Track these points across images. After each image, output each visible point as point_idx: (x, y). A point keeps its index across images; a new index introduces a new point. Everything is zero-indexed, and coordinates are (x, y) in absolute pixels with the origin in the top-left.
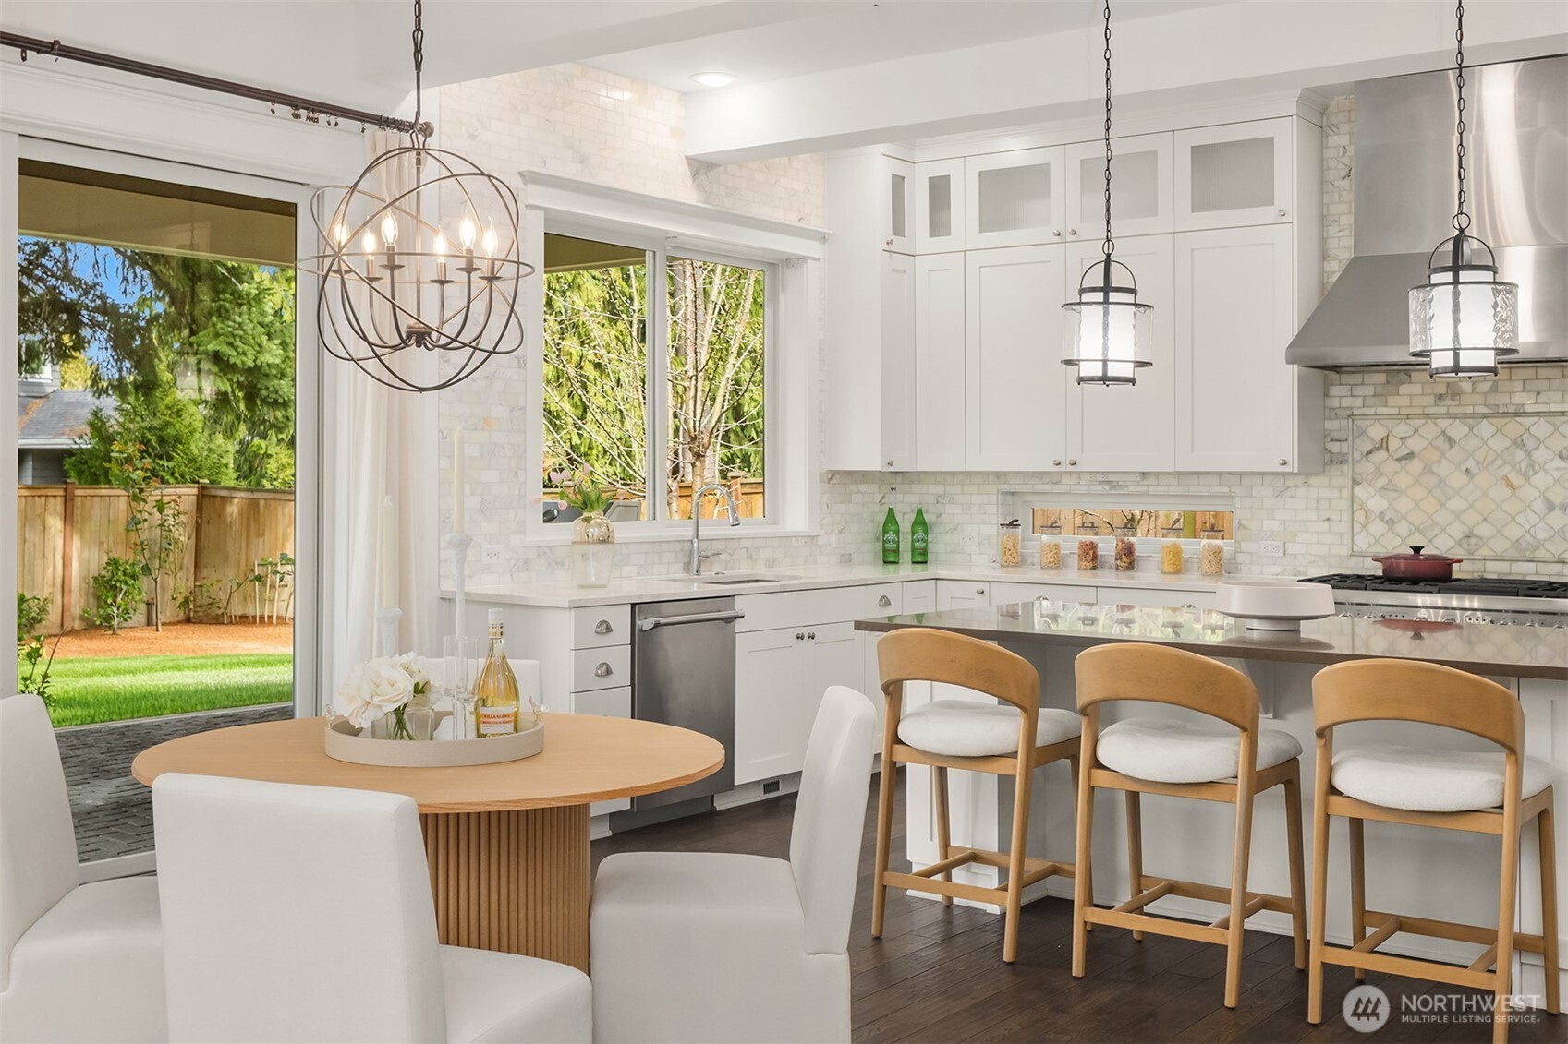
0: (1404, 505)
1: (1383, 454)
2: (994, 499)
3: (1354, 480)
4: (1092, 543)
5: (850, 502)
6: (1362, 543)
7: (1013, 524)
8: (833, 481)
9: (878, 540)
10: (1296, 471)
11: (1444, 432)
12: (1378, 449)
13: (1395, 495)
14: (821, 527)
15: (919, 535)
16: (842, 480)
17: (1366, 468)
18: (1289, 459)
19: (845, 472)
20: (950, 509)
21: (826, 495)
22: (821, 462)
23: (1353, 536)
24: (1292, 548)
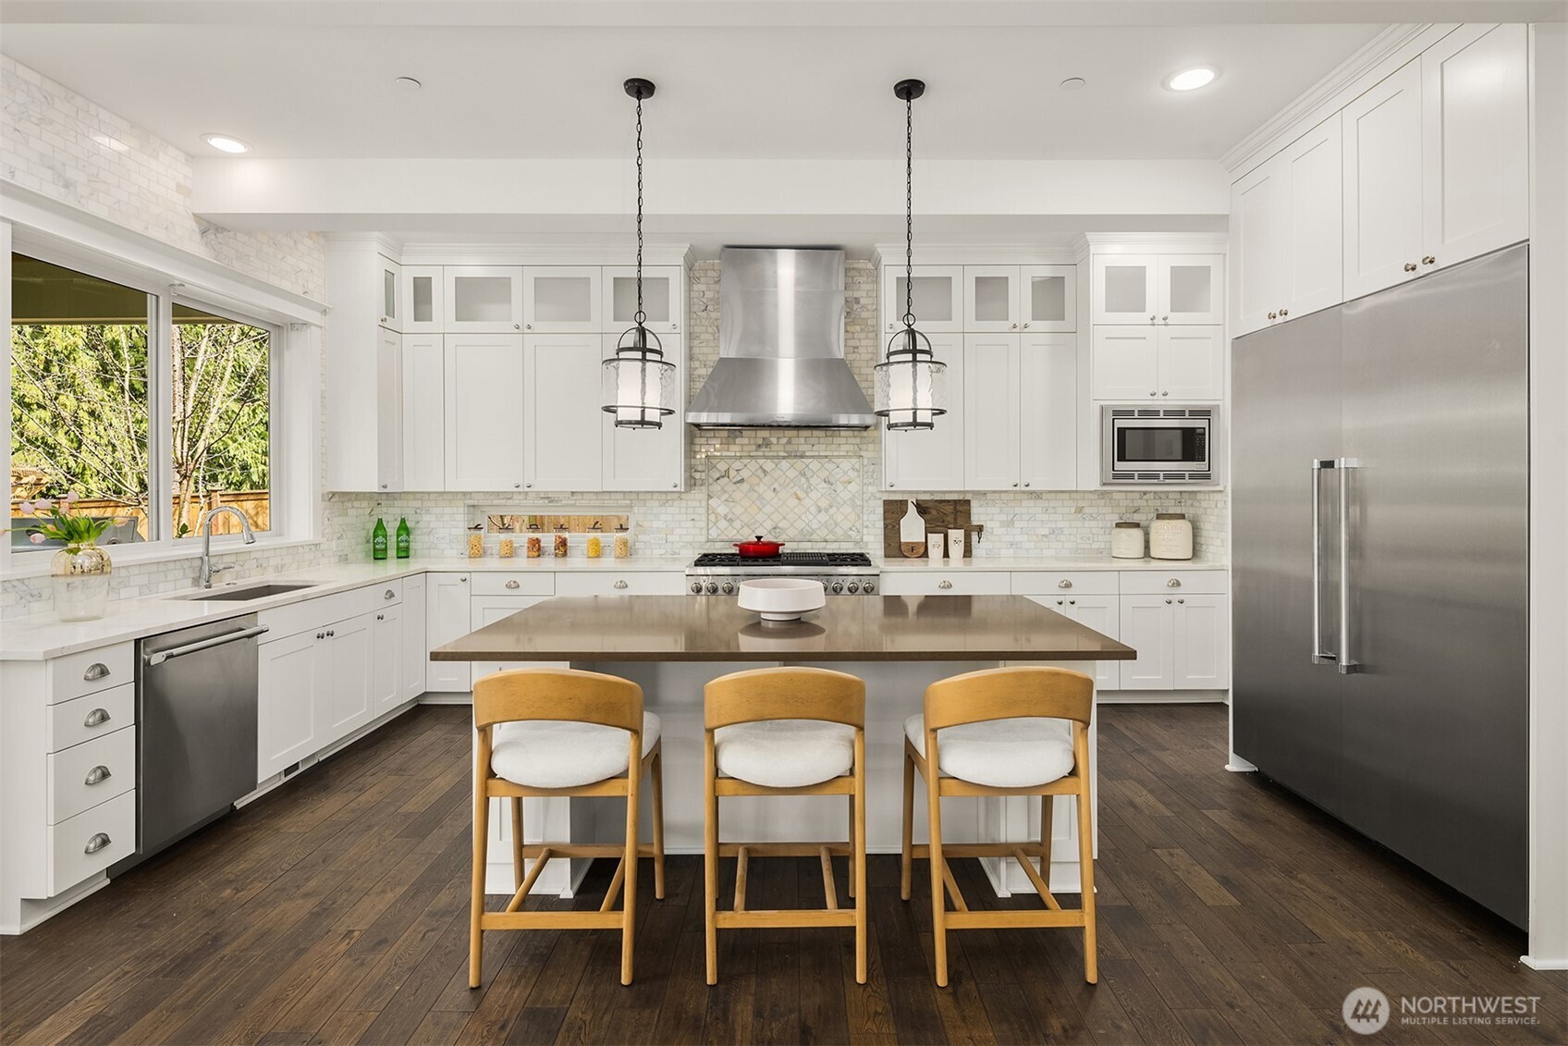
0: (738, 510)
1: (726, 479)
2: (461, 510)
3: (709, 495)
4: (537, 539)
5: (347, 515)
6: (714, 533)
7: (477, 527)
8: (332, 500)
9: (368, 542)
10: (683, 490)
11: (761, 467)
12: (723, 477)
13: (733, 504)
14: (323, 535)
15: (404, 537)
16: (339, 499)
17: (716, 488)
18: (678, 483)
19: (343, 493)
20: (426, 518)
21: (327, 511)
22: (323, 486)
23: (708, 530)
24: (670, 538)
